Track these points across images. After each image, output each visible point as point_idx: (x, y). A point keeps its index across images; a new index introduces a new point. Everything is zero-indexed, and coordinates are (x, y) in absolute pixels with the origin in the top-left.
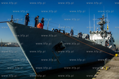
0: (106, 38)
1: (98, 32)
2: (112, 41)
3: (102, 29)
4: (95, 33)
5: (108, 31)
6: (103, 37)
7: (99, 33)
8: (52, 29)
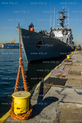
0: (66, 36)
1: (58, 28)
2: (71, 38)
3: (62, 25)
4: (56, 30)
5: (68, 28)
6: (64, 35)
7: (60, 30)
8: (38, 32)
